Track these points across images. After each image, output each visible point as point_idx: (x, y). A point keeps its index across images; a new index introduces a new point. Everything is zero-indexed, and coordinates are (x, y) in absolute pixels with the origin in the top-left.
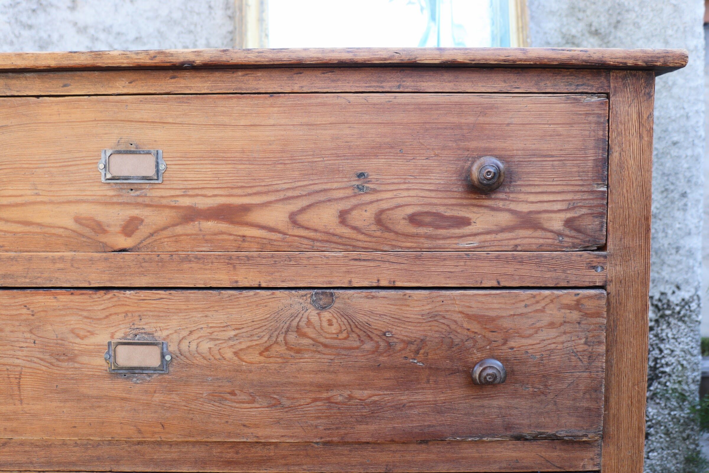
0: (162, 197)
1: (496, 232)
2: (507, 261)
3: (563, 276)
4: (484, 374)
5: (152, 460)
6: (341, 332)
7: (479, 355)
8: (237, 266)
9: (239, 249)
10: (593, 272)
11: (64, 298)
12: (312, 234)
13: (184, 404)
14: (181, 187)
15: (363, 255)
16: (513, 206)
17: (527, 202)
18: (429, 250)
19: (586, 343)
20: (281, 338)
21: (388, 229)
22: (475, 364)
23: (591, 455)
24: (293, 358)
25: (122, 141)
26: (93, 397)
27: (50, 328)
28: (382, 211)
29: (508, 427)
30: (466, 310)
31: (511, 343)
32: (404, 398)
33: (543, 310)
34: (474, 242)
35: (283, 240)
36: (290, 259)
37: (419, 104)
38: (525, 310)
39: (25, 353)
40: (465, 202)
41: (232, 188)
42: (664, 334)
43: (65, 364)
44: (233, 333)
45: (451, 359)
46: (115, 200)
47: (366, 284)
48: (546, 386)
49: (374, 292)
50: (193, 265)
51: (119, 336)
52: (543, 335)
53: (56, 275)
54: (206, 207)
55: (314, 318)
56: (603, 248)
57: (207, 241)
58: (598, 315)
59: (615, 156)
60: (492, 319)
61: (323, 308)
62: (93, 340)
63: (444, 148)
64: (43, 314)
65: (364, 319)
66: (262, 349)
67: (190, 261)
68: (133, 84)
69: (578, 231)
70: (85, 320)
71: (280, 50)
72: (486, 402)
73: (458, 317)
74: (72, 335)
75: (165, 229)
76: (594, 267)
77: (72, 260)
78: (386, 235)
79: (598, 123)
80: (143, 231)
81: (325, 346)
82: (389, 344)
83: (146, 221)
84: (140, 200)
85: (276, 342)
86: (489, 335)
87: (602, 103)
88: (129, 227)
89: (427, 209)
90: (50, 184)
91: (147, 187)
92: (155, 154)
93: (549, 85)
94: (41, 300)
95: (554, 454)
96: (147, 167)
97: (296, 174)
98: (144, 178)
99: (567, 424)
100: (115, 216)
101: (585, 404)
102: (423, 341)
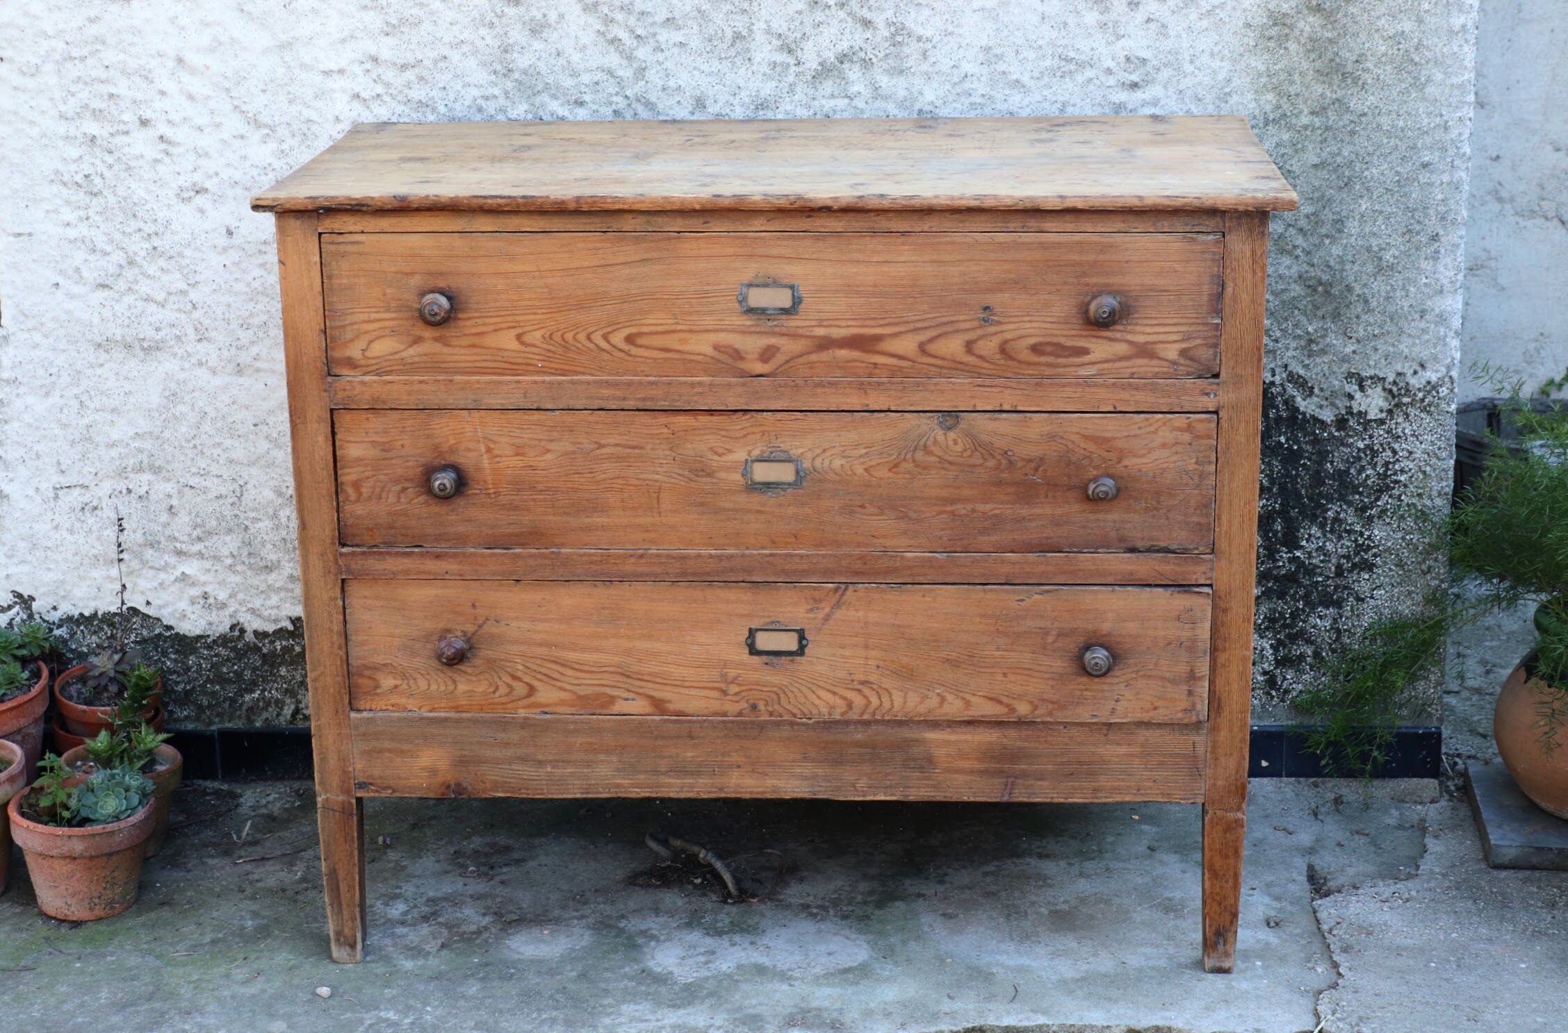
0: (797, 327)
1: (1113, 361)
2: (1123, 387)
3: (1177, 401)
4: (1097, 490)
5: (783, 571)
6: (965, 450)
7: (1095, 472)
8: (868, 391)
9: (870, 375)
10: (1205, 398)
11: (704, 419)
12: (939, 362)
13: (816, 516)
14: (816, 318)
15: (988, 382)
16: (1130, 337)
17: (1143, 333)
18: (1050, 377)
19: (1197, 463)
20: (909, 456)
21: (1011, 358)
22: (1090, 481)
23: (1203, 569)
24: (920, 474)
25: (761, 275)
26: (729, 510)
27: (689, 446)
28: (1006, 342)
29: (1122, 539)
30: (1082, 431)
31: (1126, 462)
32: (1024, 511)
33: (1156, 432)
34: (1091, 371)
35: (912, 368)
36: (918, 385)
37: (1041, 243)
38: (1138, 432)
39: (664, 469)
40: (1084, 333)
41: (866, 319)
42: (1399, 430)
43: (704, 480)
44: (864, 451)
45: (1069, 477)
46: (753, 329)
47: (989, 408)
48: (1158, 502)
49: (997, 415)
50: (827, 390)
51: (756, 453)
52: (1155, 455)
53: (695, 398)
54: (840, 336)
55: (941, 438)
56: (1216, 376)
57: (840, 368)
58: (1209, 437)
59: (1229, 290)
60: (1107, 440)
61: (949, 429)
62: (730, 457)
63: (1065, 283)
64: (683, 433)
65: (988, 439)
66: (891, 465)
67: (824, 386)
68: (771, 222)
69: (1192, 359)
70: (724, 439)
71: (912, 197)
72: (1101, 516)
73: (1075, 438)
74: (710, 453)
75: (800, 356)
76: (1208, 394)
77: (711, 385)
78: (1010, 363)
79: (1213, 260)
80: (780, 358)
81: (951, 463)
82: (1010, 462)
83: (783, 349)
84: (777, 329)
85: (904, 460)
86: (1105, 454)
87: (1218, 242)
88: (767, 354)
89: (1048, 339)
90: (690, 313)
91: (784, 317)
92: (792, 287)
93: (1165, 224)
94: (681, 420)
95: (1168, 567)
96: (784, 300)
97: (926, 307)
98: (781, 309)
99: (1178, 537)
100: (751, 345)
101: (1195, 519)
102: (1042, 459)
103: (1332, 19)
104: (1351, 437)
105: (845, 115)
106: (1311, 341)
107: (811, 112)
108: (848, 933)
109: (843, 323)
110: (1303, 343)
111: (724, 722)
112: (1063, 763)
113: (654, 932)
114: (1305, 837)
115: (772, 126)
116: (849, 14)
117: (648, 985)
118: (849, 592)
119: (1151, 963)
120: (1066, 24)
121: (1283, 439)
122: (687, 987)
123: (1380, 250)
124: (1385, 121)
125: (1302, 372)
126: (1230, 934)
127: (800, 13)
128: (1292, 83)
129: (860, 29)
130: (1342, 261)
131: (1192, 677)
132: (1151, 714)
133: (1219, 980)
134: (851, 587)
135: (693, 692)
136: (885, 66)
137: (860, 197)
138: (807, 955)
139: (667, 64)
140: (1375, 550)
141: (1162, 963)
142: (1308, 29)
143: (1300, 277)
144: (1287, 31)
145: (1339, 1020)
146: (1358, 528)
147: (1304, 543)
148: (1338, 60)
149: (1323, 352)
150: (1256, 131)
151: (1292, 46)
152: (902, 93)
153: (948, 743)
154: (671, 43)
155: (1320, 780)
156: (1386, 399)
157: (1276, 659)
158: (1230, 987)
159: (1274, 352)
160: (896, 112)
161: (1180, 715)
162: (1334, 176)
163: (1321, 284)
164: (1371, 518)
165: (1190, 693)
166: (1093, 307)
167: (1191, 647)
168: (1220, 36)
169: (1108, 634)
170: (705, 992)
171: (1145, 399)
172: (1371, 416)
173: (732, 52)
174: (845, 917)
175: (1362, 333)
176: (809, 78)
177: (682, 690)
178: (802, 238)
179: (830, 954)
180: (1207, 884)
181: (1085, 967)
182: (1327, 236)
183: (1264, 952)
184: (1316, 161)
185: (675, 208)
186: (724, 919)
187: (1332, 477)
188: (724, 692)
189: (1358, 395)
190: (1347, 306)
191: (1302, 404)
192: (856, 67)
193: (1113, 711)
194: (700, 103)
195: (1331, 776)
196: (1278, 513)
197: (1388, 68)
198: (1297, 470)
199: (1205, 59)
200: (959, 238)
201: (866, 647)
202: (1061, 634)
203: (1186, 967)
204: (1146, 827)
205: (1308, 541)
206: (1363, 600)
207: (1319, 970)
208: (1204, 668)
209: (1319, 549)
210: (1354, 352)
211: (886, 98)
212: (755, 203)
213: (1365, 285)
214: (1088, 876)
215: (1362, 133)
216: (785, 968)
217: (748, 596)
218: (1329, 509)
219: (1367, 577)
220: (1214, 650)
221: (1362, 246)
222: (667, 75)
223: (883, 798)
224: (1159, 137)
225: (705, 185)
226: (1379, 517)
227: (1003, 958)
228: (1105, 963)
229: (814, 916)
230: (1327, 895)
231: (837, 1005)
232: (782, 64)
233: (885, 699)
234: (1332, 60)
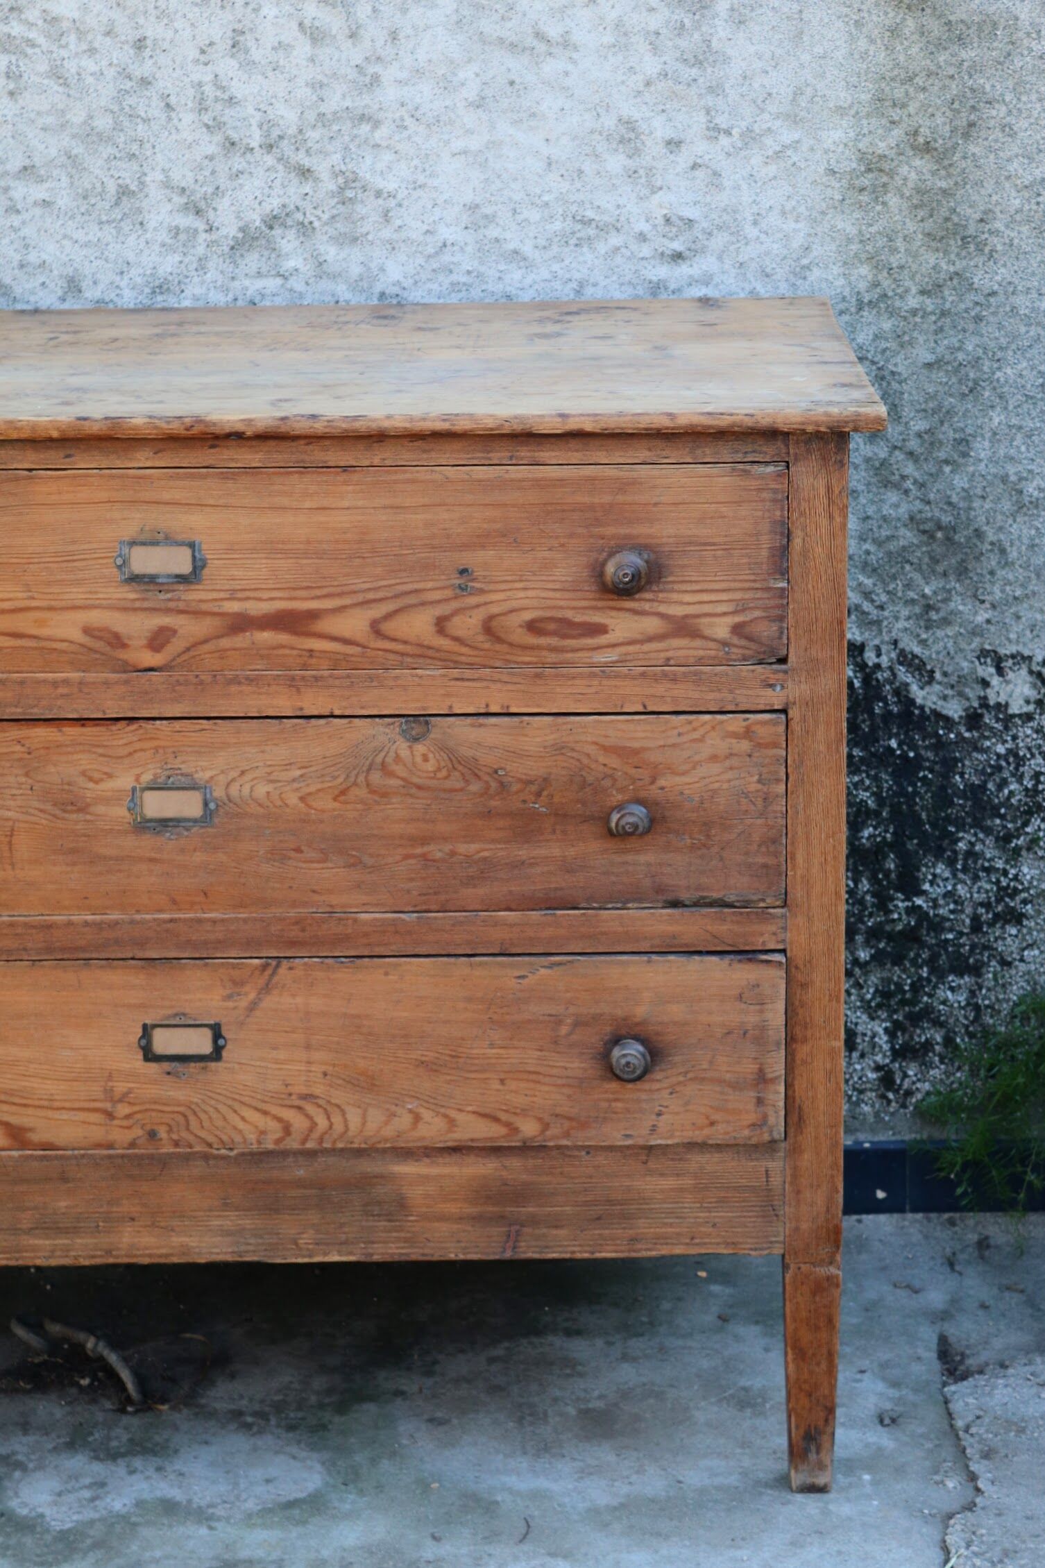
0: (201, 601)
1: (641, 642)
2: (656, 678)
3: (730, 697)
4: (623, 822)
5: (189, 942)
6: (439, 769)
7: (620, 797)
8: (303, 690)
9: (305, 667)
10: (769, 692)
11: (72, 731)
12: (400, 647)
13: (233, 864)
14: (227, 587)
15: (468, 673)
16: (662, 609)
17: (682, 603)
18: (554, 666)
19: (759, 781)
20: (361, 779)
21: (499, 640)
22: (613, 809)
23: (773, 928)
24: (378, 803)
25: (147, 528)
26: (111, 858)
27: (53, 770)
28: (491, 618)
29: (659, 890)
30: (601, 740)
31: (662, 782)
32: (523, 853)
33: (701, 740)
34: (610, 656)
35: (363, 655)
36: (371, 679)
37: (536, 480)
38: (679, 740)
39: (19, 803)
40: (600, 604)
41: (294, 589)
43: (74, 816)
44: (298, 773)
45: (584, 803)
46: (137, 604)
47: (471, 710)
48: (708, 836)
49: (482, 720)
50: (244, 688)
51: (147, 778)
52: (702, 771)
53: (59, 703)
54: (260, 613)
55: (404, 753)
56: (783, 660)
57: (262, 657)
58: (775, 745)
59: (797, 542)
60: (636, 752)
61: (416, 740)
62: (111, 784)
63: (572, 535)
64: (42, 752)
65: (469, 753)
66: (336, 792)
67: (239, 683)
68: (160, 455)
69: (750, 638)
70: (101, 759)
71: (356, 418)
72: (629, 858)
73: (591, 749)
74: (82, 779)
75: (206, 641)
76: (772, 686)
77: (80, 683)
78: (498, 647)
79: (775, 501)
80: (176, 645)
81: (419, 787)
82: (502, 784)
83: (181, 631)
84: (172, 605)
85: (355, 784)
86: (633, 771)
87: (779, 475)
88: (158, 640)
89: (548, 614)
90: (49, 584)
91: (181, 587)
92: (192, 545)
93: (708, 452)
94: (41, 734)
95: (725, 928)
96: (180, 562)
97: (379, 570)
98: (177, 576)
99: (737, 885)
100: (138, 626)
101: (760, 860)
102: (545, 780)
103: (946, 162)
104: (987, 738)
105: (278, 301)
106: (928, 608)
107: (230, 297)
108: (294, 1450)
109: (266, 595)
110: (917, 610)
111: (110, 1157)
112: (586, 1204)
113: (20, 1457)
114: (936, 1297)
115: (174, 317)
116: (280, 160)
117: (8, 1535)
118: (283, 970)
119: (718, 1481)
120: (580, 172)
121: (893, 743)
122: (63, 1536)
123: (1021, 479)
124: (1021, 301)
125: (917, 650)
126: (825, 1438)
127: (211, 158)
128: (894, 250)
129: (296, 181)
130: (968, 496)
131: (761, 1079)
132: (706, 1131)
133: (811, 1503)
134: (285, 962)
135: (65, 1115)
136: (332, 232)
137: (283, 419)
138: (236, 1484)
139: (25, 231)
140: (1024, 895)
141: (733, 1480)
142: (913, 176)
143: (912, 519)
144: (885, 179)
145: (976, 1554)
146: (1000, 864)
147: (926, 887)
148: (955, 219)
149: (946, 622)
150: (846, 318)
151: (893, 200)
152: (356, 270)
153: (427, 1178)
154: (30, 200)
155: (957, 1215)
156: (1034, 686)
157: (893, 1049)
158: (825, 1512)
159: (878, 623)
160: (348, 296)
161: (746, 1132)
162: (954, 380)
163: (940, 528)
164: (1017, 851)
165: (760, 1101)
166: (610, 569)
167: (759, 1037)
168: (794, 186)
169: (644, 1023)
170: (89, 1541)
171: (686, 695)
172: (1015, 709)
173: (117, 214)
174: (291, 1428)
175: (998, 595)
176: (226, 249)
177: (50, 1113)
178: (204, 477)
179: (268, 1481)
180: (791, 1367)
181: (625, 1489)
182: (947, 462)
183: (874, 1461)
184: (930, 358)
185: (23, 436)
186: (121, 1435)
187: (963, 795)
188: (110, 1115)
189: (995, 681)
190: (977, 559)
191: (919, 694)
192: (291, 235)
193: (654, 1129)
194: (73, 285)
195: (971, 1210)
196: (891, 846)
197: (1025, 229)
198: (915, 786)
199: (774, 219)
200: (422, 474)
201: (308, 1047)
202: (578, 1023)
203: (767, 1485)
204: (715, 1288)
205: (932, 883)
206: (1009, 964)
207: (950, 1484)
208: (777, 1066)
209: (947, 895)
210: (988, 621)
211: (334, 277)
212: (136, 428)
213: (1001, 529)
214: (635, 1359)
215: (991, 319)
216: (203, 1503)
217: (138, 979)
218: (960, 839)
219: (1014, 931)
220: (790, 1040)
221: (995, 476)
222: (26, 247)
223: (335, 1258)
224: (707, 329)
225: (67, 403)
226: (1029, 849)
227: (512, 1481)
228: (653, 1483)
229: (248, 1426)
230: (964, 1377)
231: (274, 1556)
232: (187, 230)
233: (337, 1120)
234: (947, 219)
